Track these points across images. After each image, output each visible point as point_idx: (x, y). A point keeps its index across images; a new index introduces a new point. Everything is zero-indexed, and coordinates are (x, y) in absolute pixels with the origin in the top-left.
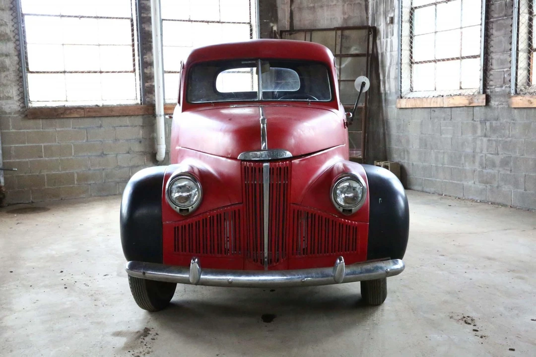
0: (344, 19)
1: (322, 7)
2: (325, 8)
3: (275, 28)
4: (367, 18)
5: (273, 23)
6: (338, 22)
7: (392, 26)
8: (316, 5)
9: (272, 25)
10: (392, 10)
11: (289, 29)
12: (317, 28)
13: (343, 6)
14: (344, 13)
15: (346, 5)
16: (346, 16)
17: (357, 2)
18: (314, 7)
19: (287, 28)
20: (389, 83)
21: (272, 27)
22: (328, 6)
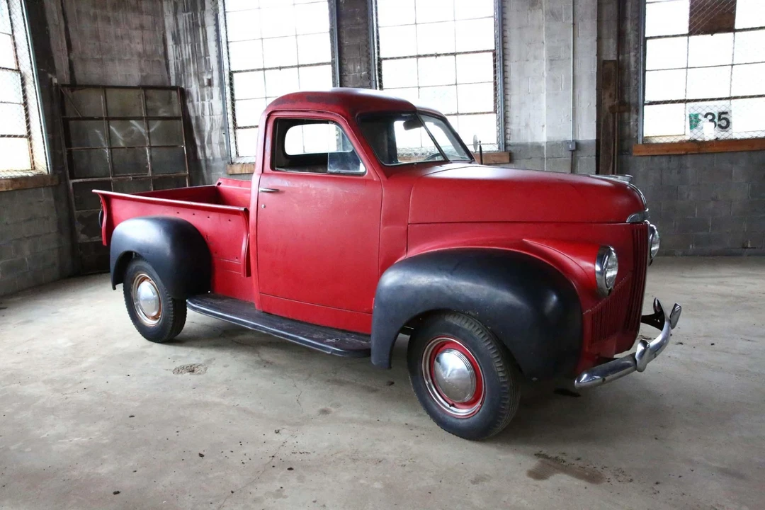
0: (142, 76)
1: (112, 60)
2: (117, 62)
3: (55, 81)
4: (169, 78)
5: (51, 73)
6: (135, 79)
7: (210, 88)
8: (104, 57)
9: (50, 76)
10: (209, 72)
11: (69, 83)
12: (108, 85)
13: (140, 61)
14: (141, 70)
15: (143, 61)
16: (144, 74)
17: (155, 59)
18: (101, 59)
19: (67, 81)
20: (211, 148)
21: (51, 79)
22: (120, 60)
